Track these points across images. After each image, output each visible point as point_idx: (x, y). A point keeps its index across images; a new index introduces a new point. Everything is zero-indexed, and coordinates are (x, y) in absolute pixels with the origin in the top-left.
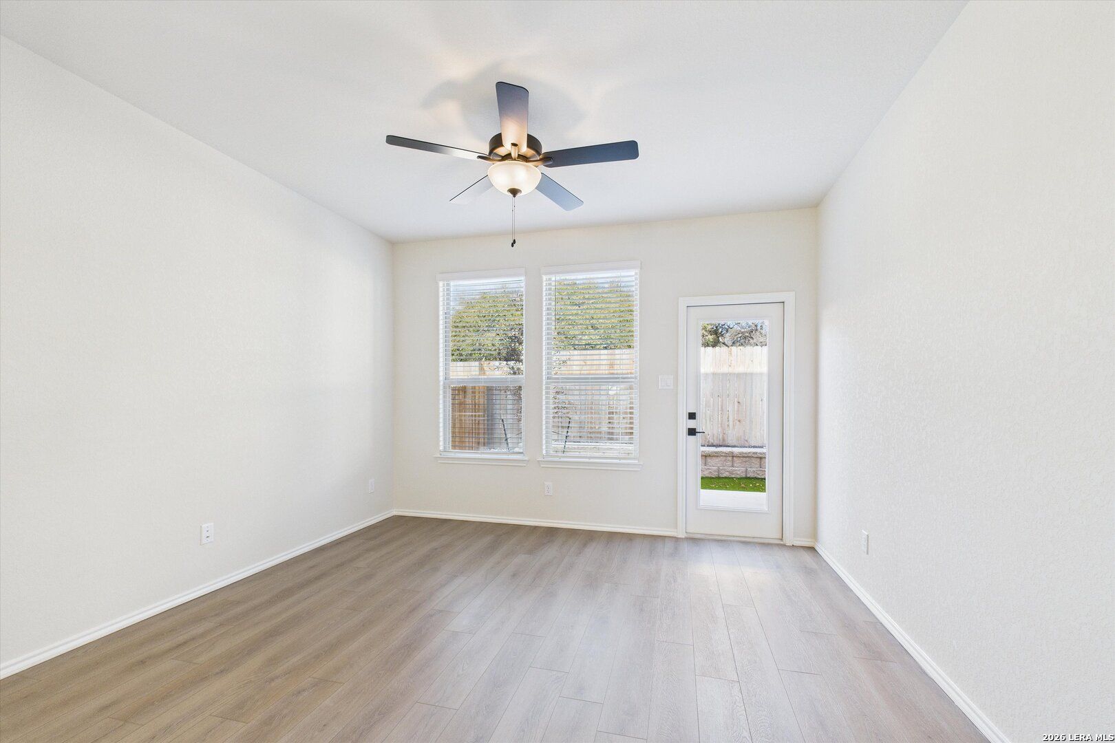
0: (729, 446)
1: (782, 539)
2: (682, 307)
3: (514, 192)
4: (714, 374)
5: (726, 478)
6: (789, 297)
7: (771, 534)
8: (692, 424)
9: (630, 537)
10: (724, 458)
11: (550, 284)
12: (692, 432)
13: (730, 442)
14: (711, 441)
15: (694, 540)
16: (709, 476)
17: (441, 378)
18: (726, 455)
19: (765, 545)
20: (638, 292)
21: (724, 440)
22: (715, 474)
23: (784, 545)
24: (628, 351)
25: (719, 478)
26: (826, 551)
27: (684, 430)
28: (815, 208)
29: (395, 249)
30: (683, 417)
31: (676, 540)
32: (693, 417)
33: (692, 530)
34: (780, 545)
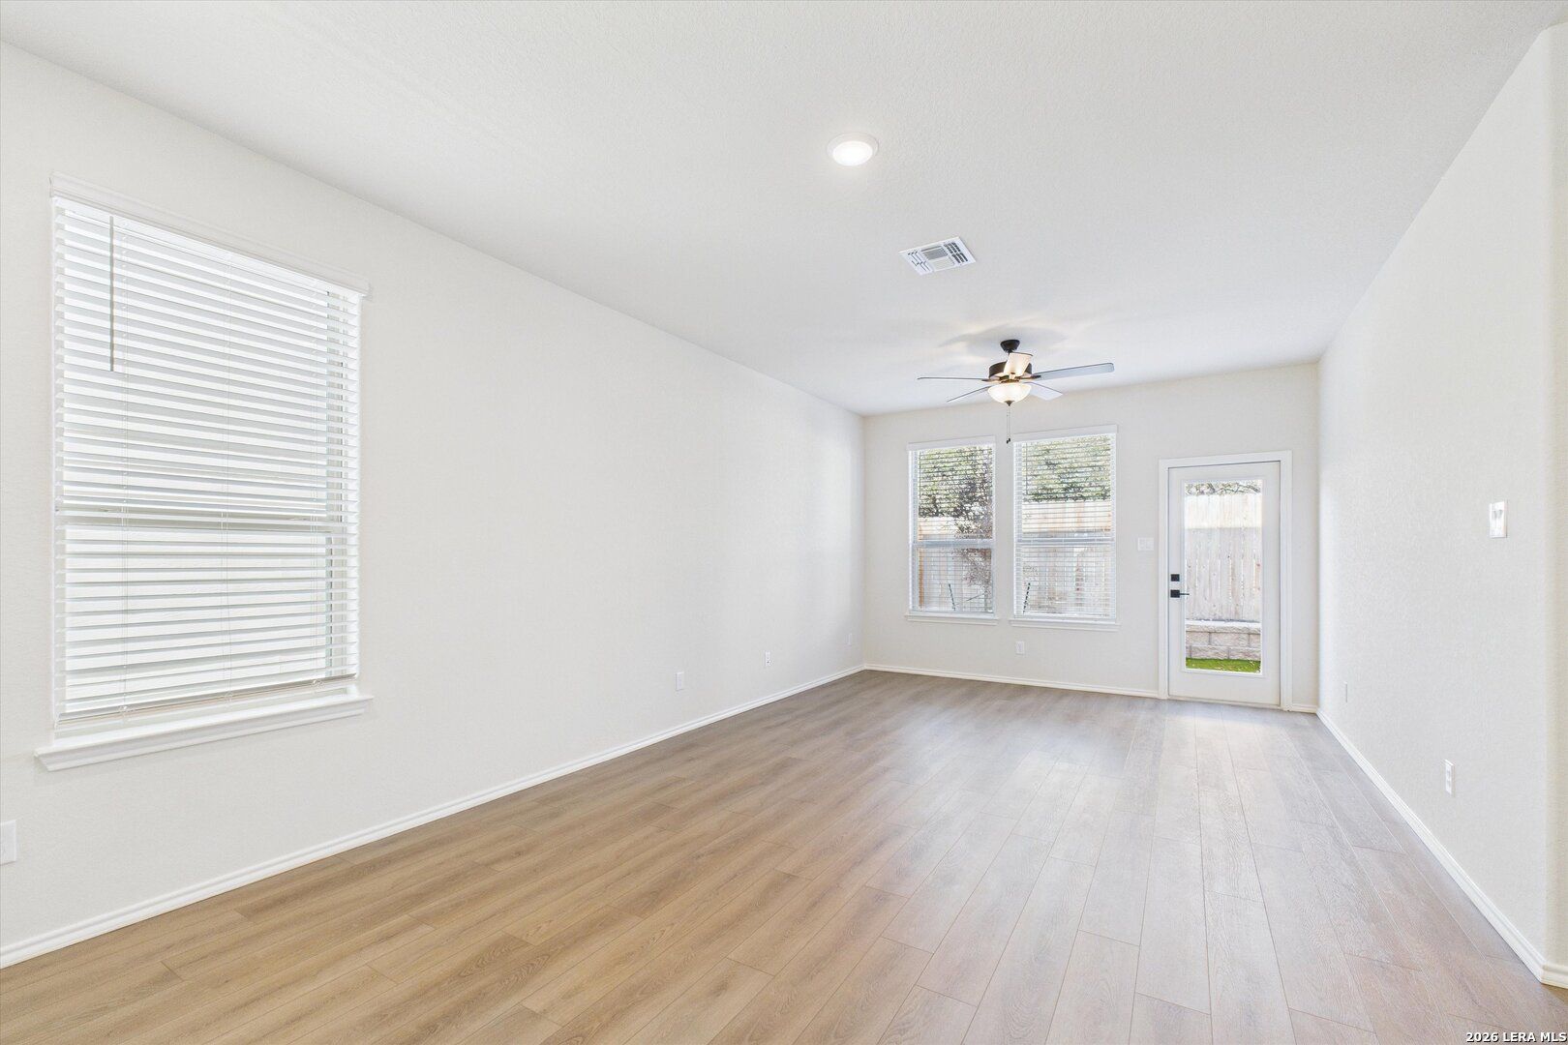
0: (1244, 621)
1: (1279, 705)
2: (1164, 465)
3: (1009, 403)
4: (1222, 529)
5: (1238, 660)
6: (1286, 457)
7: (1270, 700)
8: (1175, 586)
9: (1108, 696)
10: (1237, 635)
11: (1020, 450)
12: (1175, 594)
13: (1246, 617)
14: (1219, 614)
15: (1176, 701)
16: (1215, 657)
17: (910, 542)
18: (1239, 632)
19: (1258, 709)
20: (1114, 445)
21: (1236, 613)
22: (1223, 656)
23: (1281, 710)
24: (1100, 503)
25: (1229, 660)
26: (1327, 717)
27: (1165, 593)
28: (1312, 365)
29: (866, 423)
30: (1165, 578)
31: (1157, 700)
32: (1175, 578)
33: (1176, 692)
34: (1278, 710)
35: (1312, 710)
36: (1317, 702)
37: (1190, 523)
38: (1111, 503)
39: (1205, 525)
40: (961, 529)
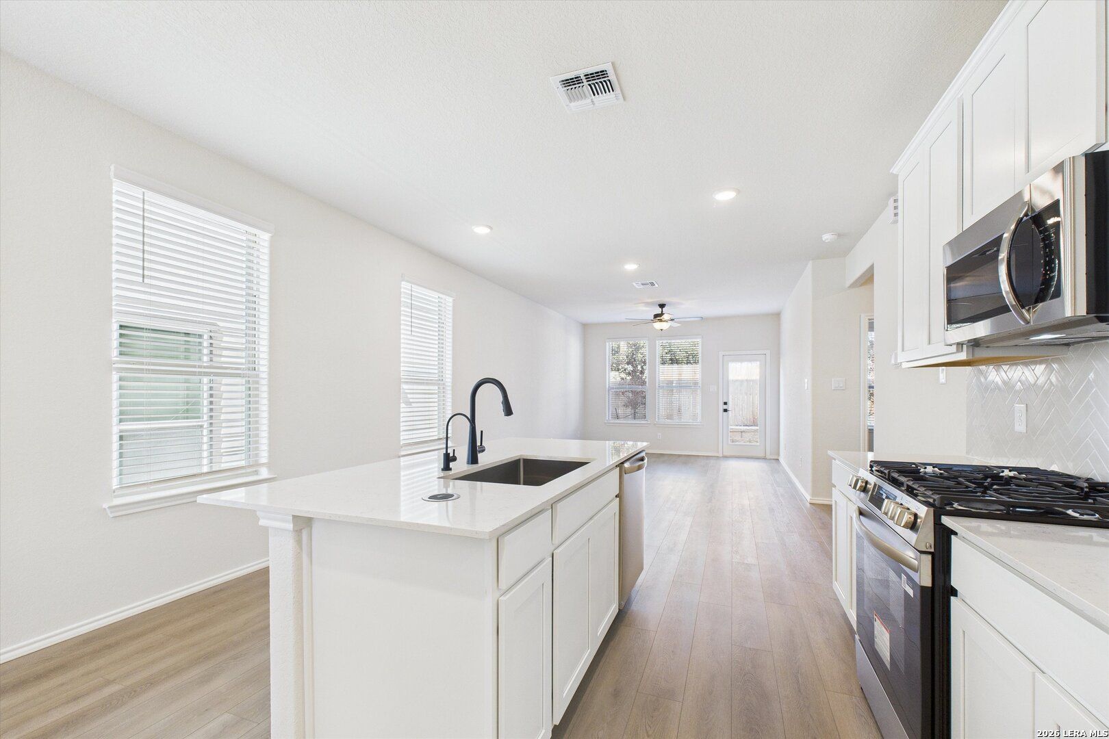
2: (721, 354)
3: (661, 330)
6: (768, 352)
7: (762, 455)
8: (725, 407)
9: (698, 456)
12: (725, 410)
15: (724, 457)
17: (607, 387)
19: (758, 458)
20: (700, 344)
26: (782, 460)
27: (721, 410)
28: (777, 315)
29: (586, 328)
30: (721, 404)
31: (718, 457)
32: (725, 403)
33: (725, 454)
34: (765, 458)
35: (776, 458)
36: (779, 455)
37: (731, 377)
38: (698, 367)
39: (740, 378)
40: (622, 379)
